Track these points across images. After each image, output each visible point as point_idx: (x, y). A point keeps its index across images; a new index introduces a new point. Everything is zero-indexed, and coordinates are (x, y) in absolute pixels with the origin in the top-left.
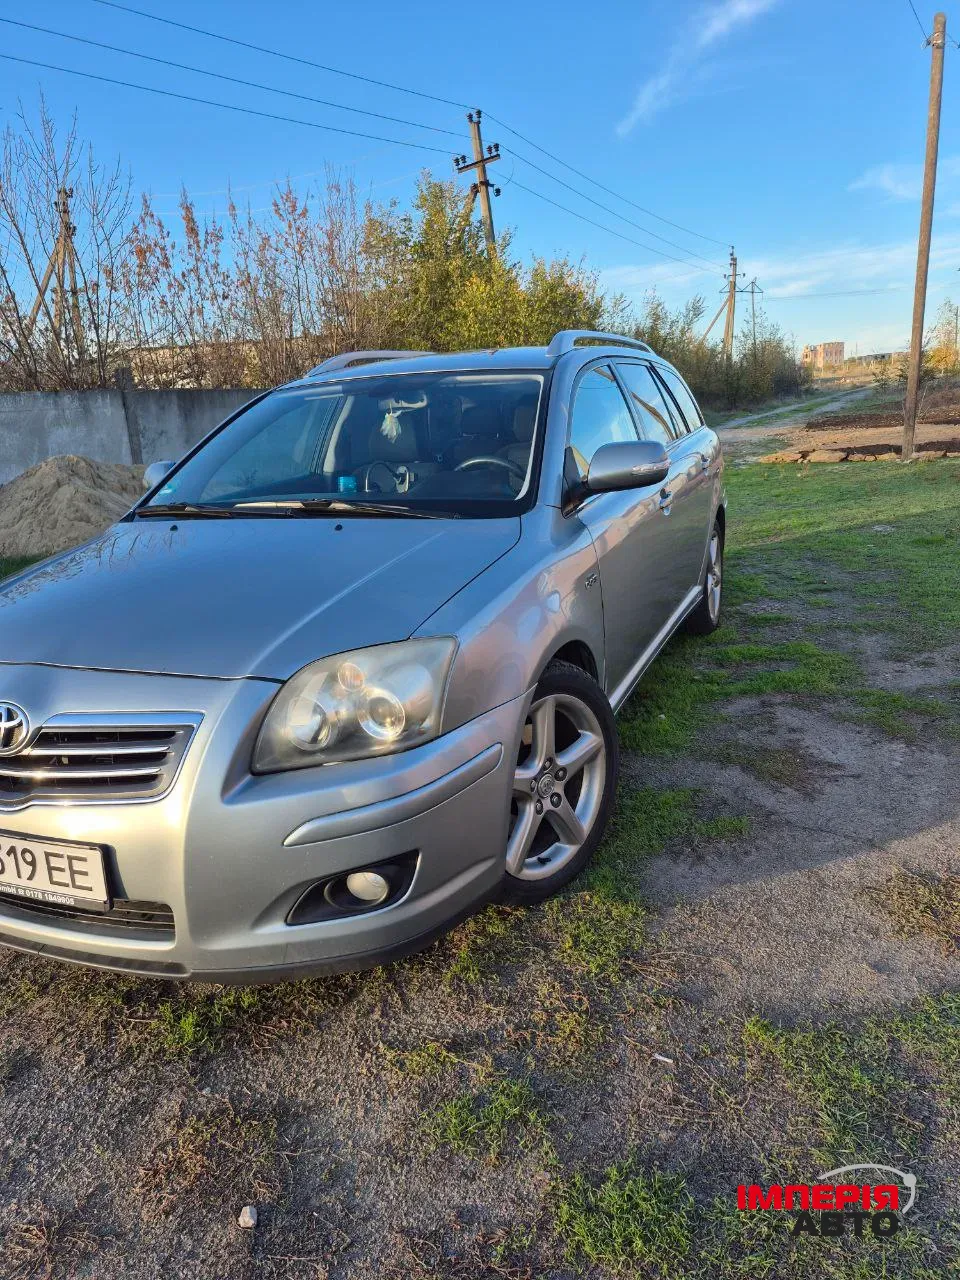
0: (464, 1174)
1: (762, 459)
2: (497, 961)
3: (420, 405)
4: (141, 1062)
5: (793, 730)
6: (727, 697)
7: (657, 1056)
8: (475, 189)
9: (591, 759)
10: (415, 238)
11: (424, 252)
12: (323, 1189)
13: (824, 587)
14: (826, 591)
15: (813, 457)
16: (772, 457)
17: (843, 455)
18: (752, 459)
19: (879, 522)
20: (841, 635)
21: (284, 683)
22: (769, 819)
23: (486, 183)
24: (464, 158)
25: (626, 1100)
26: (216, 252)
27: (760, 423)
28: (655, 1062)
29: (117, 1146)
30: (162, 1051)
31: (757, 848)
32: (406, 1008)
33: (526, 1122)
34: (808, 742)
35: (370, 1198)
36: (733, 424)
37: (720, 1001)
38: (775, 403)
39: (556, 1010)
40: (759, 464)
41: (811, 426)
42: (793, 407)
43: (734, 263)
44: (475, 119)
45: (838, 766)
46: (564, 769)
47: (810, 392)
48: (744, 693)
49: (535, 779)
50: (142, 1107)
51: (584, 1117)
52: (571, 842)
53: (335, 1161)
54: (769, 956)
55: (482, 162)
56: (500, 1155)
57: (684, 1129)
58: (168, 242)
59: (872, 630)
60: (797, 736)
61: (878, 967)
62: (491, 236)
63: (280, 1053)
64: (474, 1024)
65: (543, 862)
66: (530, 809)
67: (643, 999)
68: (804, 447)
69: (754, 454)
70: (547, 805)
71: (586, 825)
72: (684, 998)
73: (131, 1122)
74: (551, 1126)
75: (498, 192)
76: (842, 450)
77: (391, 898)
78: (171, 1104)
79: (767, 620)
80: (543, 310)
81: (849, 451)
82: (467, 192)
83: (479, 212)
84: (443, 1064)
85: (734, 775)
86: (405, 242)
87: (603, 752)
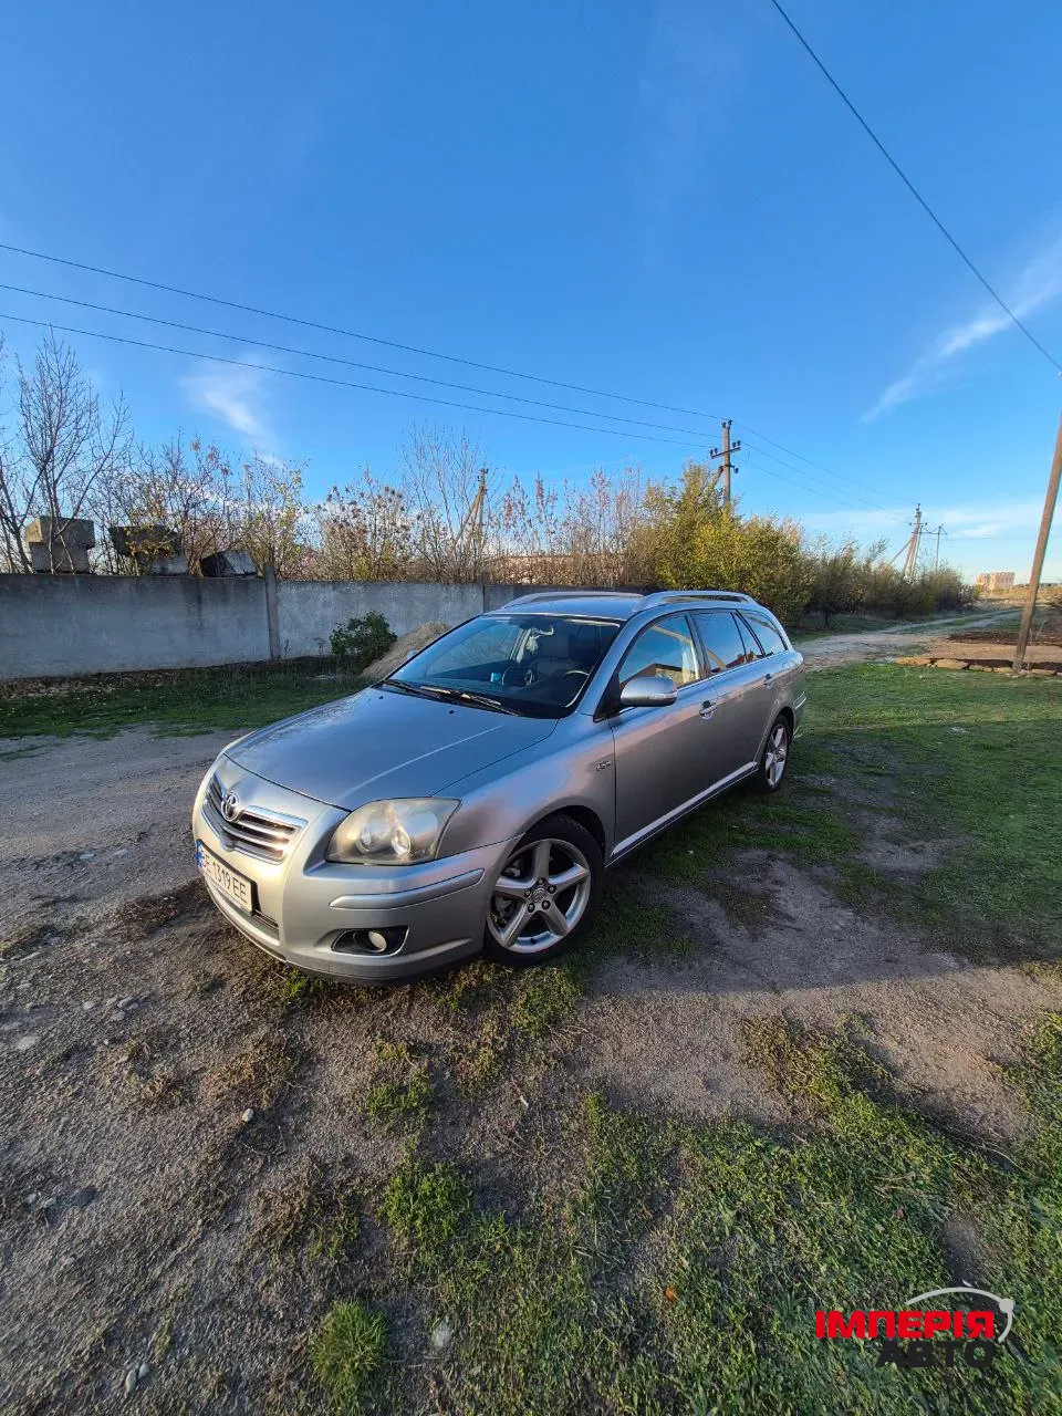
0: (365, 1133)
1: (899, 660)
2: (475, 1001)
3: (549, 633)
4: (264, 1002)
5: (777, 882)
6: (747, 846)
7: (522, 1098)
8: (721, 469)
9: (580, 882)
10: (676, 499)
11: (680, 507)
12: (294, 1113)
13: (880, 771)
14: (879, 775)
15: (940, 664)
16: (906, 660)
17: (966, 664)
18: (891, 659)
19: (959, 725)
20: (865, 813)
21: (351, 812)
22: (713, 946)
23: (729, 465)
24: (716, 450)
25: (483, 1122)
26: (553, 507)
27: (913, 631)
28: (518, 1102)
29: (224, 1048)
30: (278, 998)
31: (690, 967)
32: (408, 1015)
33: (417, 1114)
34: (783, 895)
35: (312, 1128)
36: (893, 629)
37: (588, 1073)
38: (936, 616)
39: (485, 1045)
40: (895, 664)
41: (954, 638)
42: (950, 620)
43: (919, 515)
44: (727, 426)
45: (789, 918)
46: (555, 887)
47: (971, 609)
48: (760, 846)
49: (530, 890)
50: (248, 1028)
51: (452, 1124)
52: (557, 934)
53: (310, 1098)
54: (642, 1050)
55: (728, 452)
56: (390, 1129)
57: (502, 1155)
58: (527, 500)
59: (892, 813)
60: (777, 887)
61: (708, 1085)
62: (728, 498)
63: (330, 1020)
64: (436, 1038)
65: (533, 942)
66: (524, 909)
67: (540, 1055)
68: (934, 655)
69: (894, 656)
70: (539, 907)
71: (570, 924)
72: (567, 1062)
73: (239, 1035)
74: (429, 1122)
75: (737, 470)
76: (965, 661)
77: (389, 949)
78: (262, 1031)
79: (816, 790)
80: (753, 547)
81: (971, 662)
82: (716, 471)
83: (722, 484)
84: (400, 1058)
85: (713, 907)
86: (670, 501)
87: (589, 879)
